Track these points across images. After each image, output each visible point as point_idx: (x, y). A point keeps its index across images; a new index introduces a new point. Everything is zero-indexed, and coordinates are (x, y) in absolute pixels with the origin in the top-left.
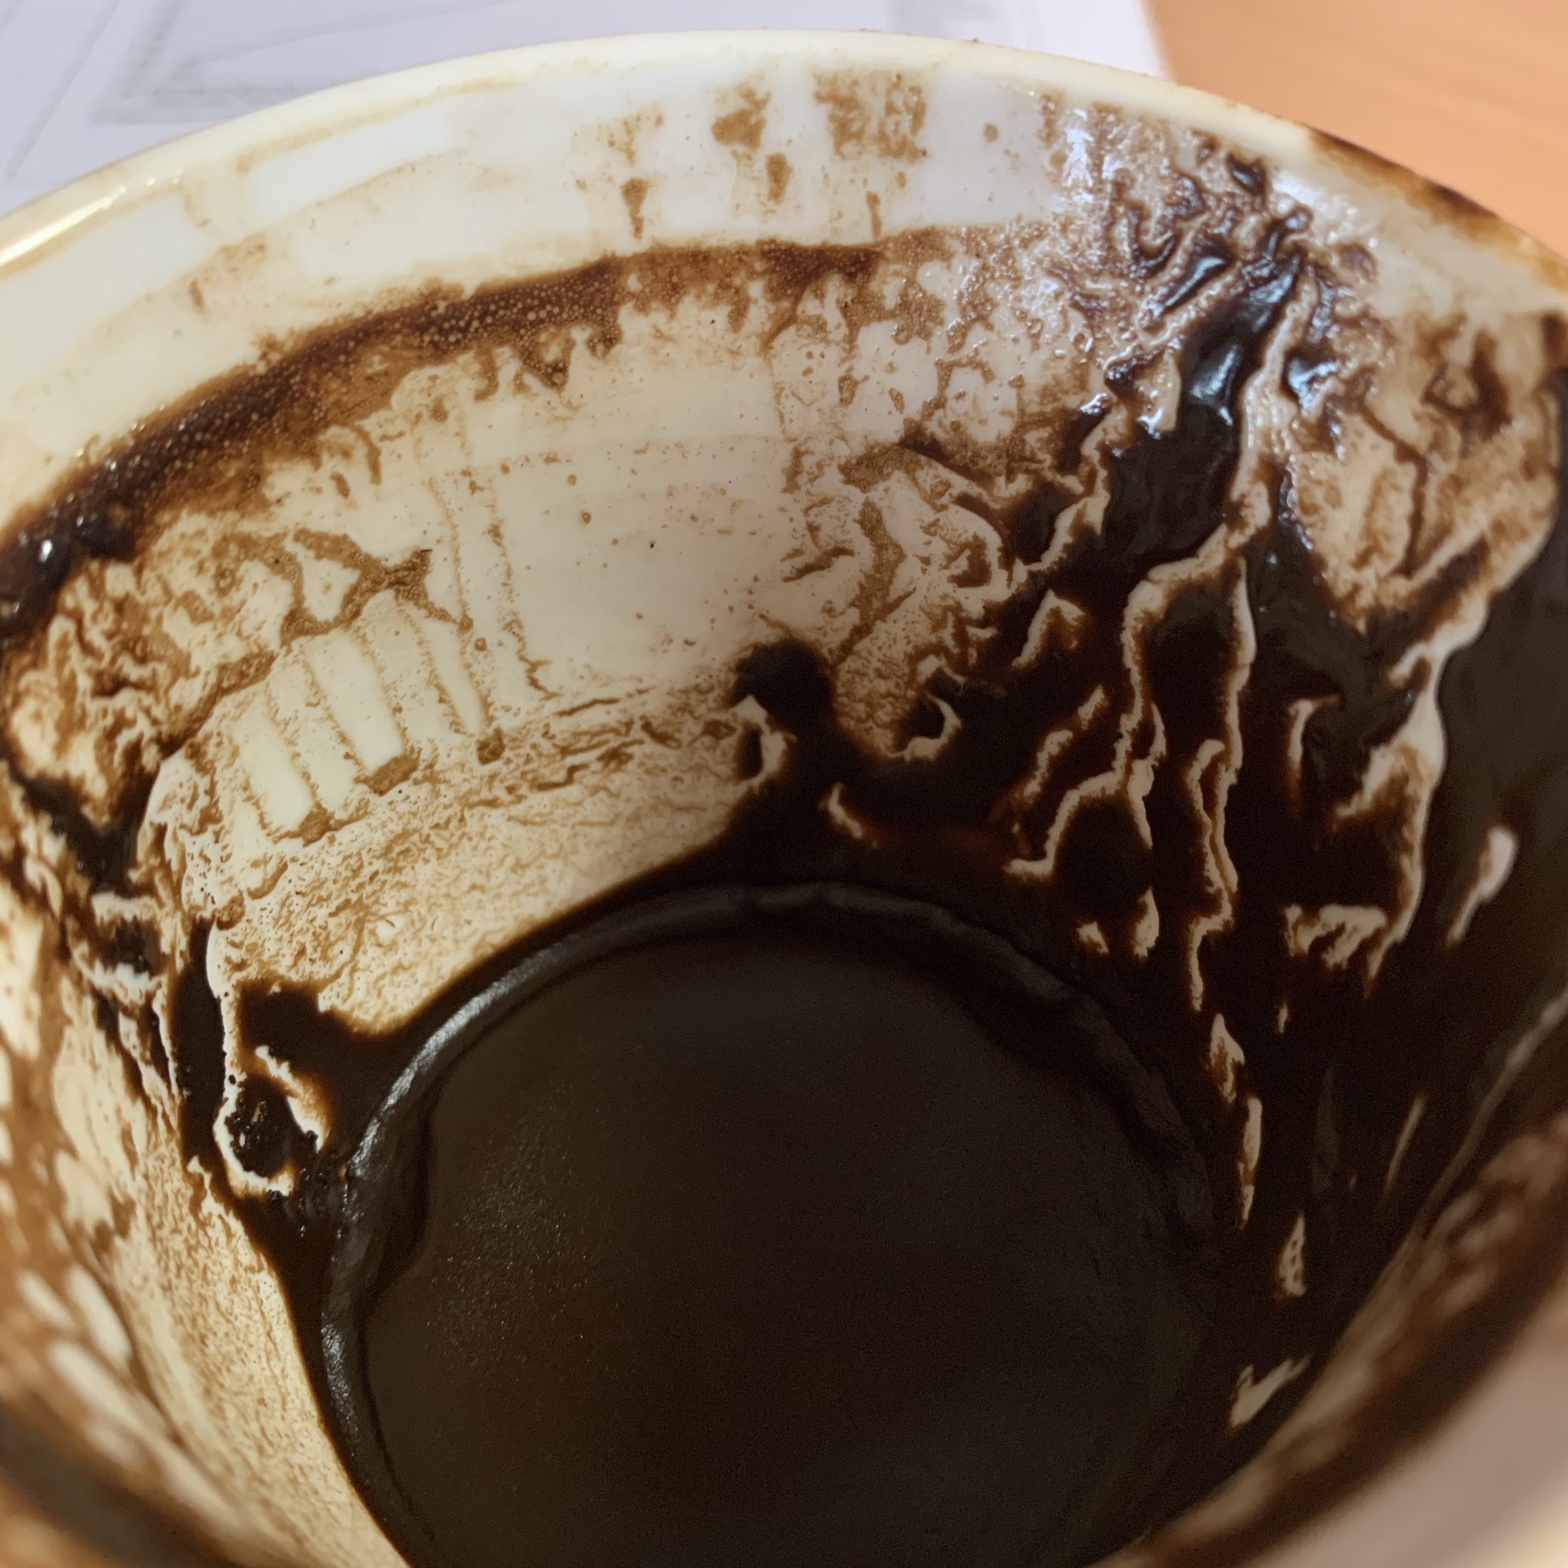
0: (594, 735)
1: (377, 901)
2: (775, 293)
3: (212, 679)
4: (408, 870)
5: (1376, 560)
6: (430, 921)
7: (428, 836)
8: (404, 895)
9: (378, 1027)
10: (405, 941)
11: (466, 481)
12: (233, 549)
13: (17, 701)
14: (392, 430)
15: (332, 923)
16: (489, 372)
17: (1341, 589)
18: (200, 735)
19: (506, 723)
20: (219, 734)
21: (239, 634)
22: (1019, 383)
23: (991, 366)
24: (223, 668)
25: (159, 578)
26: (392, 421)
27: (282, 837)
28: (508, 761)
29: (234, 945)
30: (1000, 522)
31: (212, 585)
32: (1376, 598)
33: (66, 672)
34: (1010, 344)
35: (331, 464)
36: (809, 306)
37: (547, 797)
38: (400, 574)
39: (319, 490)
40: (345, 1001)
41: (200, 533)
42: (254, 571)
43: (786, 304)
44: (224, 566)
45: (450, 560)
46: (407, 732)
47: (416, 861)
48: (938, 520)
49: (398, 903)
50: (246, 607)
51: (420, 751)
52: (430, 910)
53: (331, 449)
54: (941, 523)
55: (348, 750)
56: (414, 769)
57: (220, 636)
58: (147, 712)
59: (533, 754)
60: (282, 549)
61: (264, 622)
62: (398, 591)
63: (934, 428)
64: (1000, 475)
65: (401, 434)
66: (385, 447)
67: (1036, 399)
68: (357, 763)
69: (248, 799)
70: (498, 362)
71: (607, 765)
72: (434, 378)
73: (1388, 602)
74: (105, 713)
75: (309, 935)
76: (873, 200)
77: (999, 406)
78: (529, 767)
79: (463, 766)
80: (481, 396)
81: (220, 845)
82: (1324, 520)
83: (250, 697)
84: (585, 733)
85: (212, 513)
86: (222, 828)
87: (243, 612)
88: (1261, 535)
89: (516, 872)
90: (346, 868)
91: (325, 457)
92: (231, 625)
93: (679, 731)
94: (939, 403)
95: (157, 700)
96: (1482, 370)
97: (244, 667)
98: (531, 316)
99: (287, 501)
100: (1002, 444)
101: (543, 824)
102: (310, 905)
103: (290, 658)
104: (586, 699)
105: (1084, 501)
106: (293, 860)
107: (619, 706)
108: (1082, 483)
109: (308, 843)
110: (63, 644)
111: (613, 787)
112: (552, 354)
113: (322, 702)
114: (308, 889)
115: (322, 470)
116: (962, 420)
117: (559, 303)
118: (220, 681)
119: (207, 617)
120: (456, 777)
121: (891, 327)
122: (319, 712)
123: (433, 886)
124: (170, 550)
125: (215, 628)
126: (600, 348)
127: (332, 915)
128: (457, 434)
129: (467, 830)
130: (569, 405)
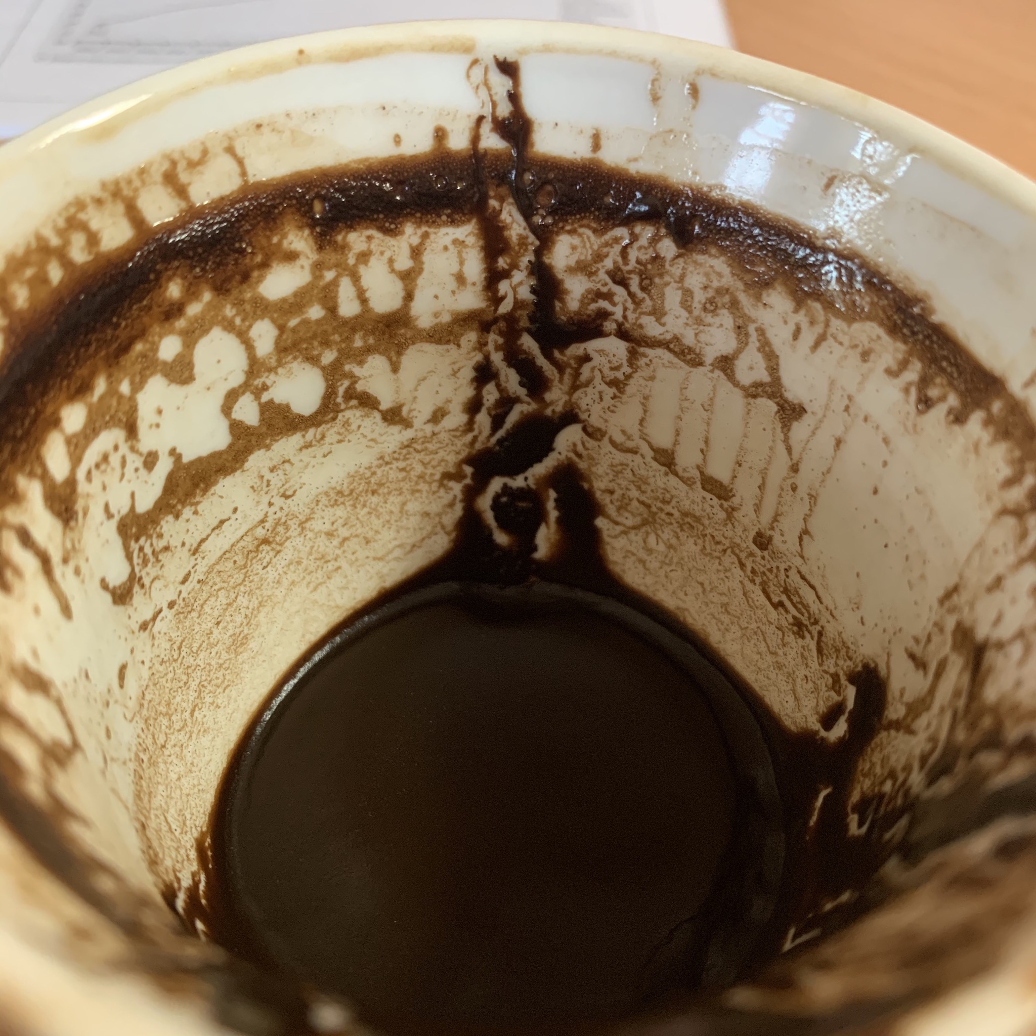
0: (801, 603)
1: (661, 525)
3: (668, 337)
4: (686, 535)
6: (673, 567)
7: (706, 535)
8: (674, 541)
9: (611, 567)
10: (656, 557)
11: (846, 402)
12: (727, 299)
13: (572, 232)
14: (841, 337)
15: (635, 503)
16: (904, 365)
18: (642, 350)
19: (777, 539)
20: (650, 361)
21: (696, 335)
24: (676, 339)
25: (684, 268)
26: (844, 333)
27: (644, 439)
28: (763, 558)
29: (583, 444)
31: (703, 301)
33: (605, 250)
35: (801, 318)
37: (763, 599)
38: (786, 405)
39: (786, 322)
40: (609, 536)
41: (720, 275)
42: (726, 319)
43: (1028, 505)
44: (716, 300)
45: (812, 428)
46: (735, 479)
47: (692, 537)
49: (668, 539)
50: (709, 328)
51: (734, 496)
52: (677, 563)
53: (809, 313)
55: (705, 448)
56: (726, 500)
57: (687, 324)
58: (625, 309)
59: (775, 570)
60: (747, 326)
61: (711, 345)
62: (778, 412)
65: (841, 344)
66: (830, 340)
68: (704, 459)
69: (643, 404)
70: (910, 367)
71: (793, 625)
72: (879, 337)
74: (606, 284)
75: (621, 492)
78: (768, 573)
79: (745, 530)
80: (889, 372)
81: (612, 402)
83: (679, 366)
84: (800, 597)
85: (733, 274)
86: (619, 397)
87: (706, 328)
89: (722, 607)
90: (662, 493)
91: (802, 312)
92: (696, 327)
93: (827, 658)
95: (635, 310)
97: (686, 351)
98: (944, 364)
99: (768, 309)
101: (751, 607)
102: (633, 482)
103: (710, 375)
104: (813, 582)
106: (642, 455)
107: (820, 606)
109: (655, 459)
110: (617, 240)
111: (787, 639)
112: (933, 392)
113: (709, 412)
114: (638, 476)
115: (796, 315)
117: (960, 374)
118: (670, 342)
119: (688, 309)
120: (739, 531)
122: (705, 414)
123: (689, 558)
124: (701, 265)
125: (687, 319)
126: (951, 417)
127: (638, 500)
128: (862, 375)
129: (722, 558)
130: (915, 426)
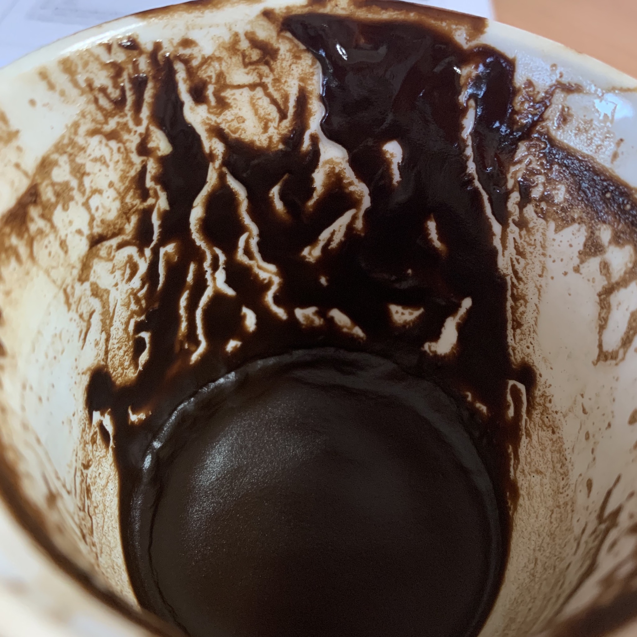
2: (20, 235)
5: (270, 124)
17: (265, 144)
22: (111, 185)
23: (99, 188)
30: (134, 241)
32: (280, 134)
34: (99, 174)
36: (33, 228)
43: (26, 236)
48: (114, 264)
54: (116, 264)
63: (97, 230)
64: (125, 224)
67: (120, 184)
73: (285, 132)
76: (17, 166)
77: (111, 199)
82: (244, 129)
88: (225, 154)
94: (92, 219)
96: (255, 43)
100: (120, 212)
105: (158, 203)
108: (153, 198)
116: (103, 217)
121: (59, 207)
130: (13, 357)
